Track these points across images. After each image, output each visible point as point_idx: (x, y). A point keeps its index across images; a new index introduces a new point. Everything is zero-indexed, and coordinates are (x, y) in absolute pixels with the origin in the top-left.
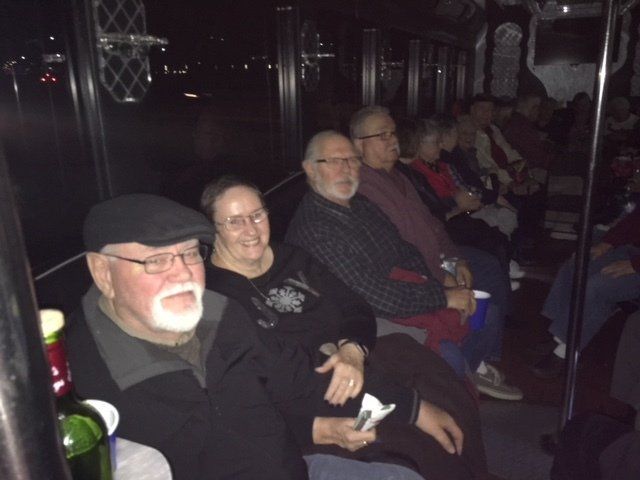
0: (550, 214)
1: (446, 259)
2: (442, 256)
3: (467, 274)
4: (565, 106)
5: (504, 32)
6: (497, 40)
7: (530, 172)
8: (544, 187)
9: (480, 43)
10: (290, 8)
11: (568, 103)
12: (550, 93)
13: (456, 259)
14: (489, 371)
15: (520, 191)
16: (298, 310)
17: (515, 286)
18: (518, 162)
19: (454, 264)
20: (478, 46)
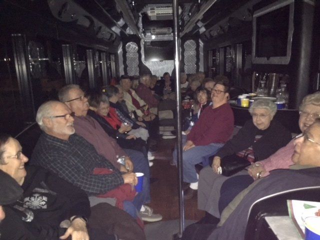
0: (161, 128)
1: (119, 157)
2: (117, 157)
3: (130, 163)
4: (160, 79)
5: (129, 46)
6: (127, 49)
7: (150, 110)
8: (157, 116)
9: (120, 51)
10: (20, 35)
11: (161, 77)
12: (153, 74)
13: (124, 156)
14: (146, 209)
15: (147, 119)
16: (45, 207)
17: (151, 164)
18: (145, 106)
19: (123, 159)
20: (119, 52)
